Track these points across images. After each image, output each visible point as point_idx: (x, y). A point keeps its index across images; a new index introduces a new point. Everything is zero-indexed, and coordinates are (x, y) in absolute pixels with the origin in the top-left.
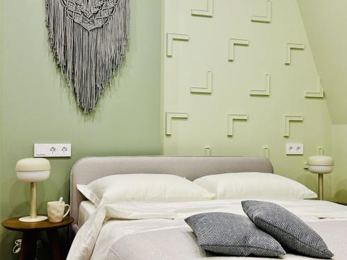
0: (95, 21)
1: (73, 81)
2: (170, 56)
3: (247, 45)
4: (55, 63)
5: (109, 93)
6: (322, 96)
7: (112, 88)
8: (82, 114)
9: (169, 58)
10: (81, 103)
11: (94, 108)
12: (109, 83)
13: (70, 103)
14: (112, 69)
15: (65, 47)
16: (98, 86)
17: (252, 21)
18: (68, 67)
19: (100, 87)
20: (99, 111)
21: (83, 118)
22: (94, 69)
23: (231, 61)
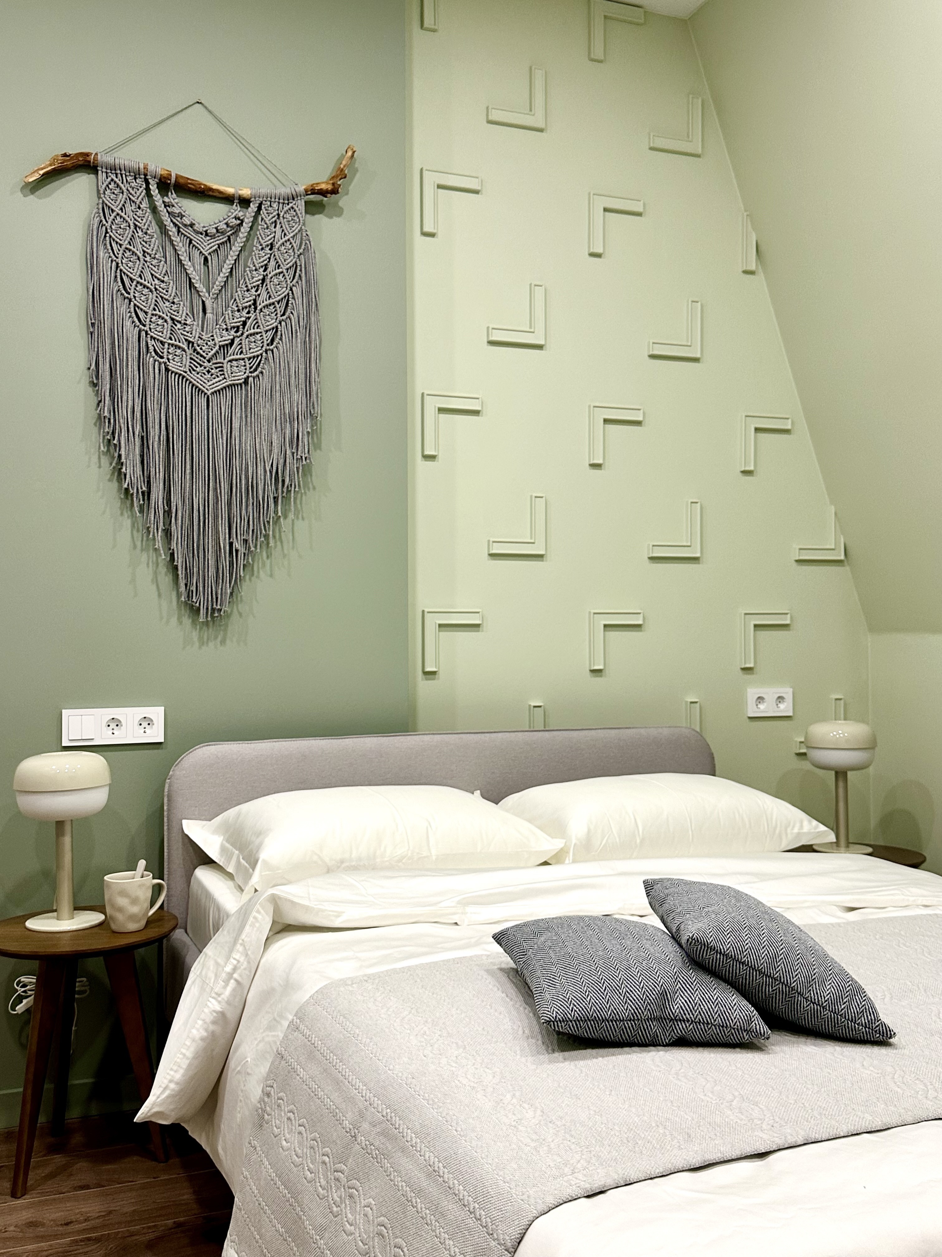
0: (227, 367)
1: (168, 533)
2: (432, 458)
3: (638, 423)
4: (115, 484)
5: (268, 562)
6: (842, 557)
7: (276, 553)
8: (194, 623)
9: (429, 463)
10: (189, 595)
11: (226, 608)
12: (266, 536)
13: (160, 595)
14: (276, 499)
15: (144, 440)
16: (237, 545)
17: (653, 357)
18: (153, 496)
19: (242, 550)
20: (240, 614)
21: (195, 635)
22: (224, 498)
23: (596, 466)
